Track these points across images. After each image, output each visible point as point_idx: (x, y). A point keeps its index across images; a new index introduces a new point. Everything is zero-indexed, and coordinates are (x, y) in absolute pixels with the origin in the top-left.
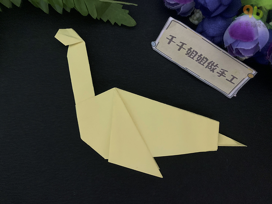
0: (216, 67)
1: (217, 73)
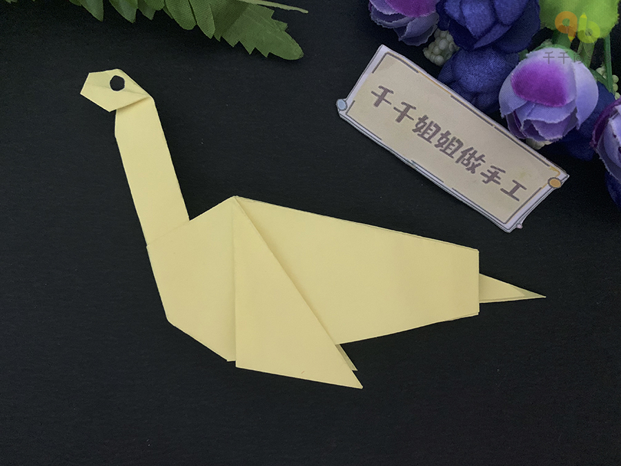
0: (480, 162)
1: (482, 174)
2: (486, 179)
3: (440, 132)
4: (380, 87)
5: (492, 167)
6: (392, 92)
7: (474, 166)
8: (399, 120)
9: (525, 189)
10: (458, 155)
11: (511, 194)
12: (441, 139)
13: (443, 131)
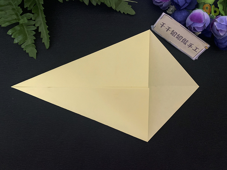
0: (187, 42)
1: (188, 45)
2: (189, 46)
3: (177, 34)
4: (162, 23)
5: (190, 43)
6: (165, 24)
7: (186, 43)
8: (167, 31)
9: (199, 49)
10: (182, 40)
11: (195, 50)
12: (177, 36)
13: (178, 34)
